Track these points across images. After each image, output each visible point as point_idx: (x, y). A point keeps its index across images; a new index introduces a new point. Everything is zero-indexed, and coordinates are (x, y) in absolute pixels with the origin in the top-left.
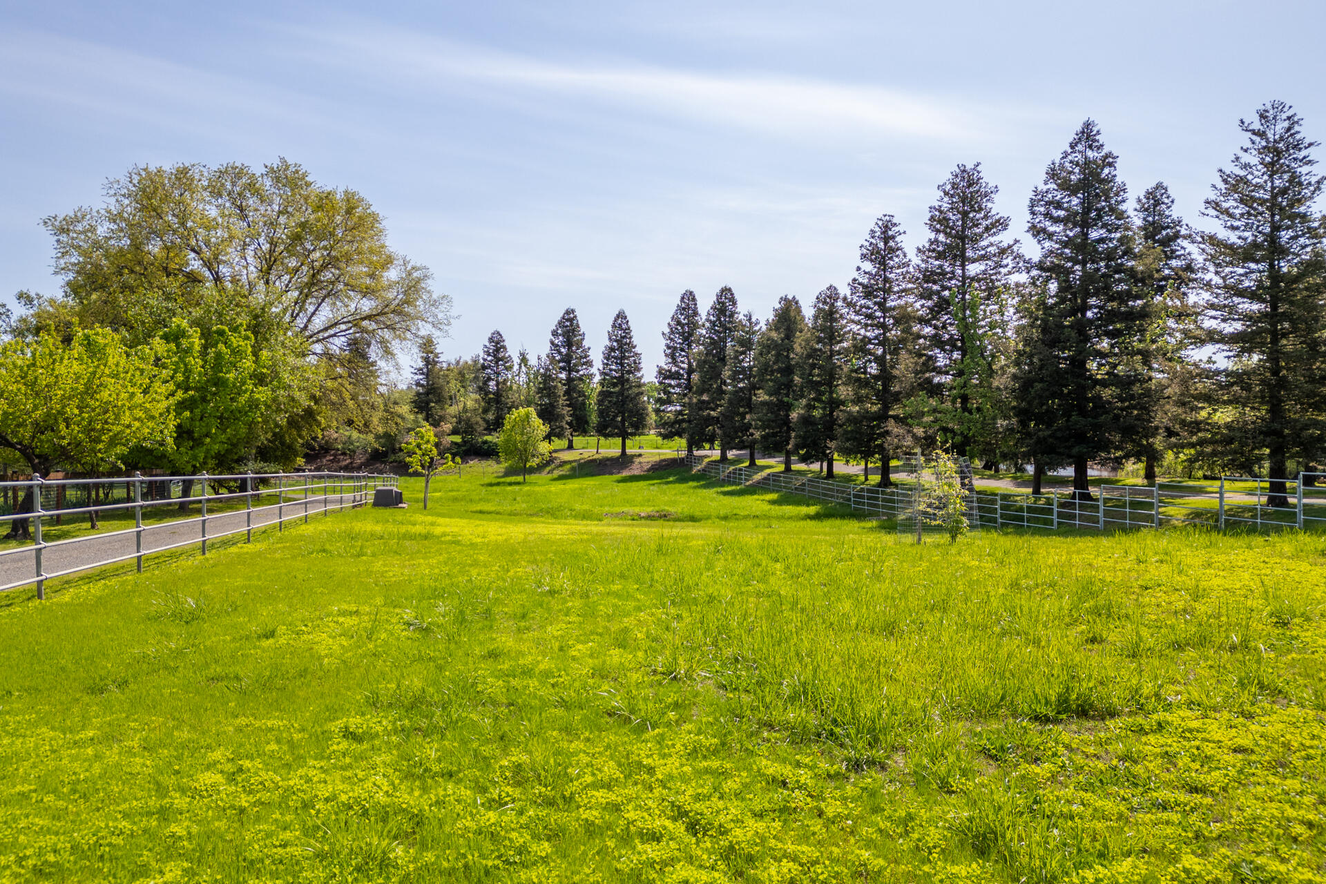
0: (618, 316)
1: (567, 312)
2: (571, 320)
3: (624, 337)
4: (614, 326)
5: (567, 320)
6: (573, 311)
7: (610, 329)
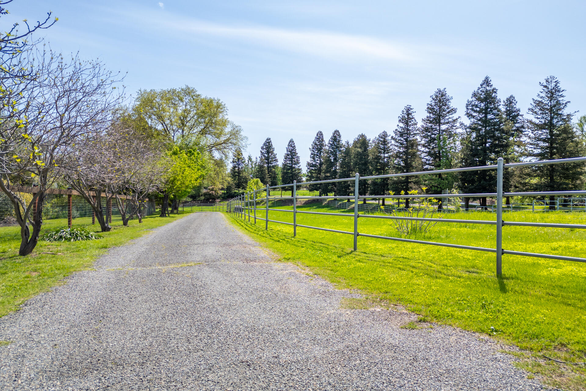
0: (290, 141)
1: (268, 139)
2: (269, 143)
3: (292, 150)
4: (289, 145)
5: (268, 143)
6: (270, 139)
7: (287, 147)
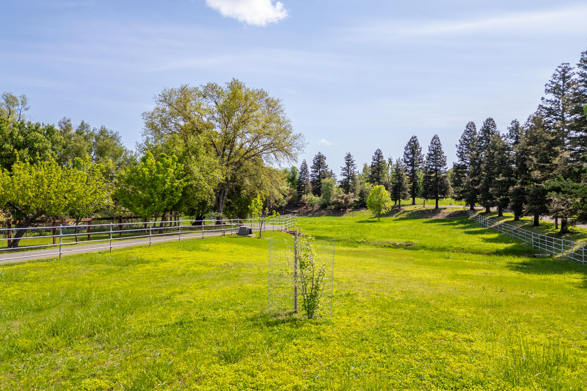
0: (434, 138)
1: (413, 138)
2: (414, 142)
3: (437, 148)
4: (432, 143)
5: (412, 142)
6: (415, 137)
7: (430, 145)
